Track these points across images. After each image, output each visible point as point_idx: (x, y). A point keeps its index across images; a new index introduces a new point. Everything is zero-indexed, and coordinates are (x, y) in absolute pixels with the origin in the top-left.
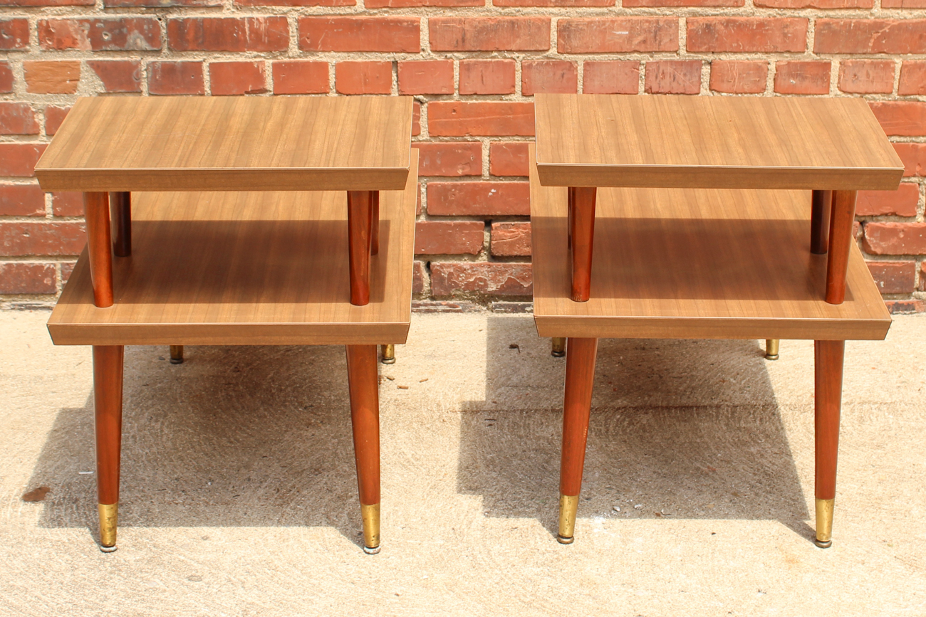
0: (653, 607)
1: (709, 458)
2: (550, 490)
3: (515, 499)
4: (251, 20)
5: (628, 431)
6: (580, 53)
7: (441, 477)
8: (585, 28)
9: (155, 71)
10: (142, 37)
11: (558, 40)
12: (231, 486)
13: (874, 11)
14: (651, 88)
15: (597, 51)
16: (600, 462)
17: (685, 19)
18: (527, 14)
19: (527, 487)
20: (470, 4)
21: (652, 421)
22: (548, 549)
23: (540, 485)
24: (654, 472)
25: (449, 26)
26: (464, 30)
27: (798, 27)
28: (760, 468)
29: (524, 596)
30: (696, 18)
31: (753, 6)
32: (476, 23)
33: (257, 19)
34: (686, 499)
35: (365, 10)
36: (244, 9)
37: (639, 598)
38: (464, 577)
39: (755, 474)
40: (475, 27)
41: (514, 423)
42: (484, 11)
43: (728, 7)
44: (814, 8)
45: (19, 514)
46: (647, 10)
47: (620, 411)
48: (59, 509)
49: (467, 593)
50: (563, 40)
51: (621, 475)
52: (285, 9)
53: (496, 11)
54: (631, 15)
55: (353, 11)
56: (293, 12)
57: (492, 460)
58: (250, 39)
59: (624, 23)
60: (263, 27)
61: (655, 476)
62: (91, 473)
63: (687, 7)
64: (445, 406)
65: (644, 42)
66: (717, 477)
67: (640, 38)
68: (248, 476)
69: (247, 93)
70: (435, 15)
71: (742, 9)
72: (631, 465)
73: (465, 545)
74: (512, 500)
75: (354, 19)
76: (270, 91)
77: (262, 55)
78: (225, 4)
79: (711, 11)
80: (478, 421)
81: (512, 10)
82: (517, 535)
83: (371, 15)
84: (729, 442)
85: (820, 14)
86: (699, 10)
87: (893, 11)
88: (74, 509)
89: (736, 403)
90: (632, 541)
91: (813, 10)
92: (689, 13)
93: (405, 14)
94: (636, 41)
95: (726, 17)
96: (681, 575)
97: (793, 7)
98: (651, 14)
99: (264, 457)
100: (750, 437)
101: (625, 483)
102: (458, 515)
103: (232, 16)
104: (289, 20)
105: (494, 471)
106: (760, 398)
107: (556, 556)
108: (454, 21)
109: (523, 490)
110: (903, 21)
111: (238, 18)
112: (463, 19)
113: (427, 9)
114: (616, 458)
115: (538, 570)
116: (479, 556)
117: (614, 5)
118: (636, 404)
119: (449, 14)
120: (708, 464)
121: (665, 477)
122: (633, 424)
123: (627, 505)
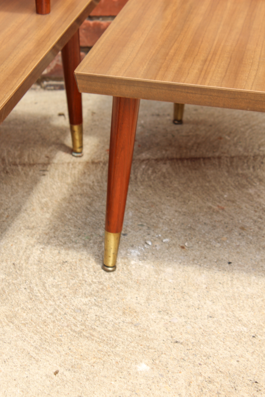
0: (187, 333)
1: (217, 199)
2: (93, 228)
3: (65, 236)
5: (152, 177)
7: (4, 219)
16: (132, 204)
19: (75, 226)
21: (170, 170)
22: (94, 280)
23: (85, 224)
24: (176, 211)
28: (259, 206)
29: (76, 326)
34: (204, 234)
37: (175, 325)
38: (22, 308)
39: (256, 211)
41: (63, 173)
47: (145, 162)
49: (25, 325)
51: (150, 214)
57: (46, 204)
61: (177, 214)
64: (9, 161)
66: (226, 214)
72: (157, 205)
73: (24, 278)
74: (63, 237)
80: (34, 172)
82: (68, 268)
84: (232, 186)
89: (233, 155)
90: (164, 271)
96: (207, 302)
100: (247, 181)
101: (154, 221)
102: (18, 251)
105: (48, 213)
106: (250, 150)
107: (101, 287)
109: (72, 228)
114: (144, 200)
115: (86, 300)
116: (36, 288)
118: (156, 157)
120: (218, 204)
121: (185, 215)
122: (155, 172)
123: (157, 239)
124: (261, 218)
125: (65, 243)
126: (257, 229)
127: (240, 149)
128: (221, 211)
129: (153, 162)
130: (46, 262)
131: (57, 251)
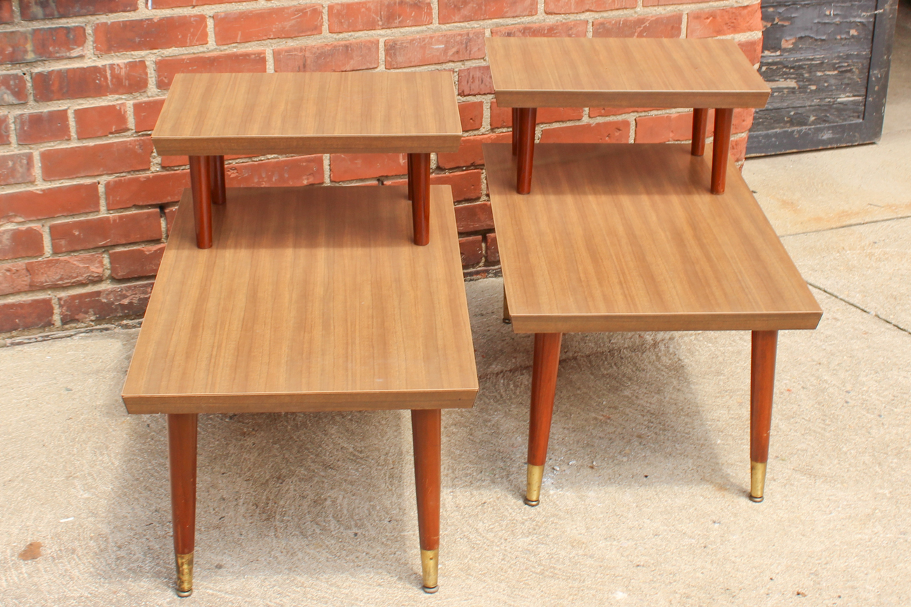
1: (598, 407)
2: (490, 461)
4: (112, 66)
6: (404, 68)
8: (408, 45)
9: (23, 123)
10: (9, 92)
11: (385, 58)
12: (212, 509)
13: (638, 9)
14: (463, 92)
15: (419, 64)
17: (489, 30)
18: (358, 37)
20: (309, 33)
25: (291, 55)
26: (304, 56)
27: (579, 29)
28: (642, 409)
30: (498, 29)
31: (544, 14)
32: (315, 50)
33: (118, 65)
34: (605, 449)
35: (217, 47)
36: (104, 56)
39: (643, 416)
40: (315, 54)
42: (321, 38)
43: (524, 16)
44: (592, 11)
45: (26, 575)
46: (458, 24)
48: (62, 563)
50: (390, 57)
52: (143, 53)
53: (332, 37)
54: (446, 31)
55: (205, 50)
56: (151, 56)
58: (112, 84)
59: (441, 38)
60: (123, 72)
61: (566, 432)
62: (71, 519)
63: (491, 19)
65: (458, 52)
66: (615, 424)
67: (454, 50)
68: (220, 495)
69: (111, 133)
70: (279, 45)
71: (535, 17)
75: (207, 56)
76: (132, 130)
77: (123, 97)
78: (86, 54)
79: (510, 21)
81: (345, 35)
83: (221, 51)
85: (596, 15)
86: (501, 21)
87: (652, 8)
88: (77, 560)
89: (587, 353)
90: (587, 497)
91: (591, 13)
92: (493, 24)
93: (251, 48)
94: (450, 53)
95: (523, 26)
97: (576, 12)
98: (462, 28)
99: (223, 474)
100: (617, 382)
103: (93, 64)
104: (147, 63)
106: (602, 345)
108: (295, 49)
109: (469, 465)
110: (659, 16)
111: (100, 66)
112: (304, 48)
113: (271, 41)
116: (471, 536)
117: (431, 23)
118: (509, 367)
119: (291, 43)
120: (601, 413)
121: (574, 431)
122: (518, 386)
123: (561, 463)
124: (652, 423)
125: (471, 483)
126: (654, 435)
127: (592, 345)
128: (608, 421)
129: (508, 373)
130: (465, 507)
131: (468, 493)
